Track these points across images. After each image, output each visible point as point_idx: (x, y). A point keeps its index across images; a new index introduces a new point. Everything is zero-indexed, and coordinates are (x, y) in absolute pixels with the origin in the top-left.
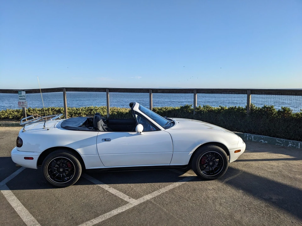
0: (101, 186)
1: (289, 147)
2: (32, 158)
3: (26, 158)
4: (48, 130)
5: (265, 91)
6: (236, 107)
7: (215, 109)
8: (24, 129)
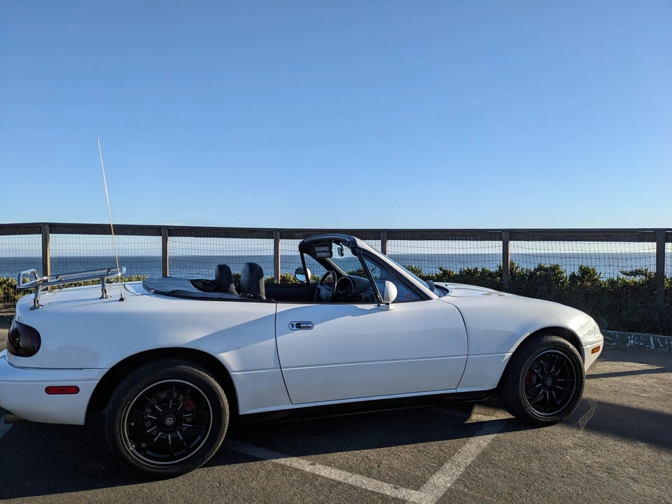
0: (282, 461)
1: (630, 346)
2: (74, 390)
3: (51, 390)
4: (122, 299)
5: (541, 234)
6: (476, 269)
7: (437, 273)
8: (35, 300)
